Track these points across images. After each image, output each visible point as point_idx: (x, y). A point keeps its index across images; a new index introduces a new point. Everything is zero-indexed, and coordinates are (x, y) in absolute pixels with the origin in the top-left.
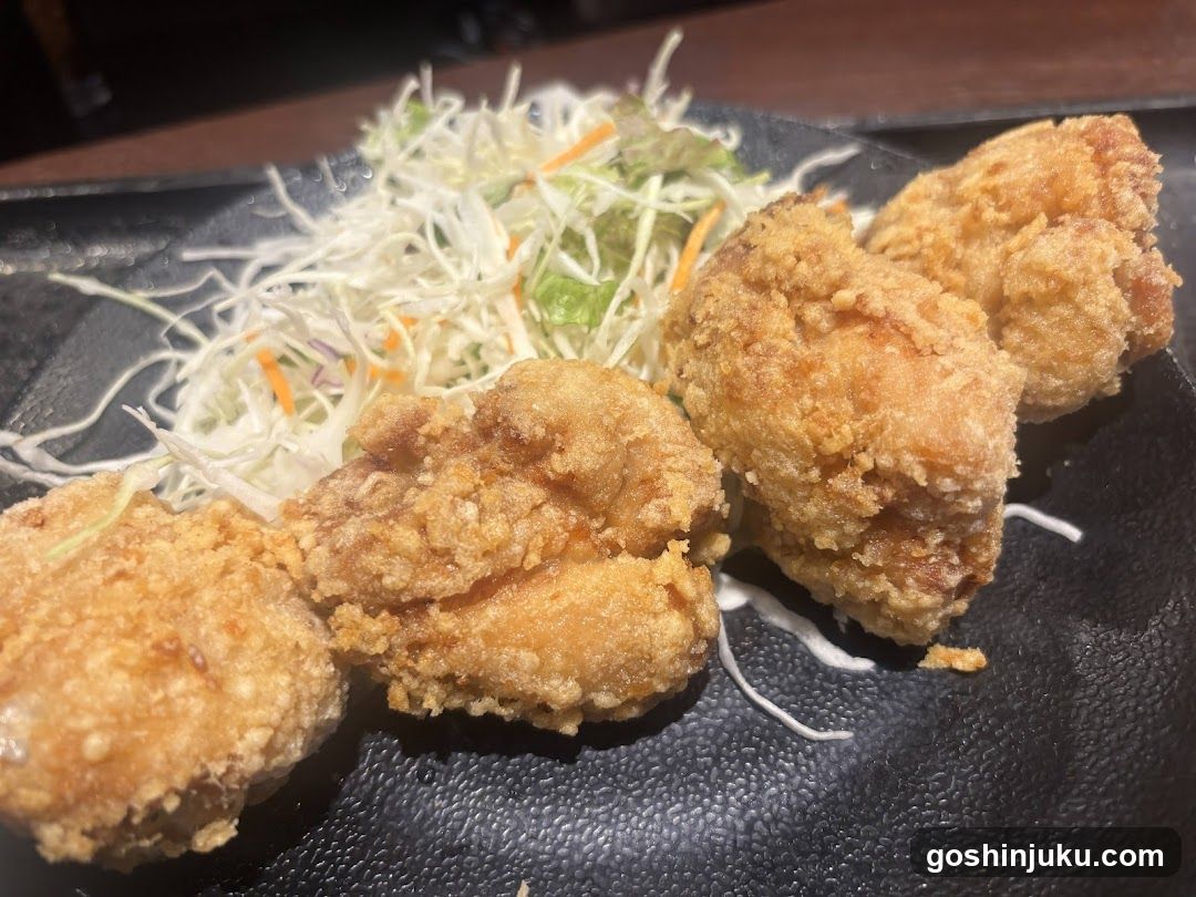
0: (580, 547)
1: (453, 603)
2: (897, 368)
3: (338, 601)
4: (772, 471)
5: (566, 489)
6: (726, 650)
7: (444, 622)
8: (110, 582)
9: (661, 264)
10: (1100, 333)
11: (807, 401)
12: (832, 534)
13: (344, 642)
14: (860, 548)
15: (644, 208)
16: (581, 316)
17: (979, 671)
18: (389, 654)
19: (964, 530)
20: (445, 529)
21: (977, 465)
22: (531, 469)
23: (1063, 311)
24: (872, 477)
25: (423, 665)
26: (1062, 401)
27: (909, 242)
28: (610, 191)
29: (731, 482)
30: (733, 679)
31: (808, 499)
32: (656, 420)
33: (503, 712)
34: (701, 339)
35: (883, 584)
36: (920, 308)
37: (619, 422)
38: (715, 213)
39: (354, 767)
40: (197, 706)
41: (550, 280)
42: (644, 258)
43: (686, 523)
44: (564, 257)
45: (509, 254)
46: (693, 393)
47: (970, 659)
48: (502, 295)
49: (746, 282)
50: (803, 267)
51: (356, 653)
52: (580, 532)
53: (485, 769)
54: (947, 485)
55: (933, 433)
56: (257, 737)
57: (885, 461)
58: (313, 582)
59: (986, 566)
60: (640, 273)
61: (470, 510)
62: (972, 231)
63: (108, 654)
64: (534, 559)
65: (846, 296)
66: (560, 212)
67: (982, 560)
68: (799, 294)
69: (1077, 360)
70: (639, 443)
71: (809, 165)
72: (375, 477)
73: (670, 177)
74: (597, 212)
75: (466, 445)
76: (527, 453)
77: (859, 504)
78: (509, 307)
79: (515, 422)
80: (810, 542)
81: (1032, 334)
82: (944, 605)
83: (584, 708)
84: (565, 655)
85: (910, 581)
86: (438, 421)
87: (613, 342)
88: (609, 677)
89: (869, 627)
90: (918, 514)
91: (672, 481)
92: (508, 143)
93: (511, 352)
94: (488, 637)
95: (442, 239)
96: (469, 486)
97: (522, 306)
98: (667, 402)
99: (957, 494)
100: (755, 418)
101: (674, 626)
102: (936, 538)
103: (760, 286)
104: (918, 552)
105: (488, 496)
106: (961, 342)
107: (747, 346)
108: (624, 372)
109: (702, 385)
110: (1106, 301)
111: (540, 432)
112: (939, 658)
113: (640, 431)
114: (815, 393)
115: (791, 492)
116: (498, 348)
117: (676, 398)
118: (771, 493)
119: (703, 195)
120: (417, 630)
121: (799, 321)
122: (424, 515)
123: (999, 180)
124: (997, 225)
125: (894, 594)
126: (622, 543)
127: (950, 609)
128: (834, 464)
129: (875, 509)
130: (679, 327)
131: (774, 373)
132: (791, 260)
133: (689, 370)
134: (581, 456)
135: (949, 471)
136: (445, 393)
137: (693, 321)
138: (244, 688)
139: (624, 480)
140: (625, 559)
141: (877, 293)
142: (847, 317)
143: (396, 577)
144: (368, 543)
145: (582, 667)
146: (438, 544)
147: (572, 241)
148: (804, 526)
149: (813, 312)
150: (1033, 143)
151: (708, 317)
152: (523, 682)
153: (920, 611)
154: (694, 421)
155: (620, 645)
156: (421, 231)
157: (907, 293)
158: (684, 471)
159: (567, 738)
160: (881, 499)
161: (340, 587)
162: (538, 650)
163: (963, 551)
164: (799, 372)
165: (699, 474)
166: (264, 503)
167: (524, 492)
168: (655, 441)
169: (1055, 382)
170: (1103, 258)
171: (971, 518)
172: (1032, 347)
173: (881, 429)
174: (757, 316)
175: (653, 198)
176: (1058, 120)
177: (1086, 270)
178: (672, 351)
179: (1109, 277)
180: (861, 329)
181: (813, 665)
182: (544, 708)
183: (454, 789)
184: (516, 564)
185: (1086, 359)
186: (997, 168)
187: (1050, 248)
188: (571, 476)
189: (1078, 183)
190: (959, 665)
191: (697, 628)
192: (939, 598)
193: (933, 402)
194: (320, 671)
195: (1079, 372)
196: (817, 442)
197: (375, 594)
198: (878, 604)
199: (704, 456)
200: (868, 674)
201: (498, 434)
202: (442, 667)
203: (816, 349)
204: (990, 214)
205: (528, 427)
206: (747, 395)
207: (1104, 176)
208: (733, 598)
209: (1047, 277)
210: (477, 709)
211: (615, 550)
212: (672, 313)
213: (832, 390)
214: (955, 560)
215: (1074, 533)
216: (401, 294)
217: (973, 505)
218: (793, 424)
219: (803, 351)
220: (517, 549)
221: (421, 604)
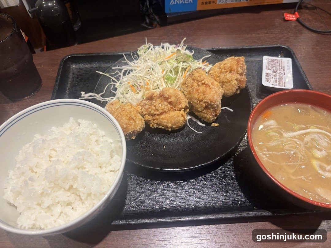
0: (172, 109)
1: (158, 115)
2: (208, 90)
3: (145, 114)
4: (194, 101)
5: (170, 103)
6: (188, 123)
7: (157, 117)
8: (122, 111)
9: (182, 74)
10: (233, 86)
11: (198, 94)
12: (200, 109)
13: (146, 119)
14: (203, 110)
15: (180, 67)
16: (172, 82)
17: (218, 126)
18: (151, 120)
19: (215, 109)
20: (158, 107)
21: (215, 101)
22: (166, 101)
23: (229, 84)
24: (205, 102)
25: (155, 122)
26: (229, 94)
27: (213, 73)
28: (175, 65)
29: (189, 103)
30: (189, 126)
31: (198, 105)
32: (181, 95)
33: (163, 128)
34: (187, 86)
35: (206, 115)
36: (211, 83)
37: (177, 95)
38: (189, 67)
39: (144, 135)
40: (134, 124)
41: (168, 76)
42: (180, 74)
43: (184, 107)
44: (170, 74)
45: (162, 72)
46: (185, 92)
47: (217, 125)
48: (161, 78)
49: (192, 79)
50: (199, 78)
51: (147, 120)
52: (172, 108)
53: (160, 135)
54: (212, 103)
55: (211, 98)
56: (139, 127)
57: (206, 101)
58: (143, 112)
59: (218, 113)
60: (179, 76)
61: (160, 105)
62: (221, 72)
63: (125, 118)
64: (167, 111)
65: (203, 82)
66: (169, 67)
67: (217, 112)
68: (198, 81)
69: (231, 89)
70: (179, 98)
71: (203, 58)
72: (148, 101)
73: (183, 62)
74: (174, 67)
75: (159, 98)
76: (166, 99)
77: (203, 105)
78: (162, 80)
79: (165, 95)
80: (198, 110)
81: (226, 86)
82: (213, 117)
83: (171, 127)
84: (170, 121)
85: (209, 114)
86: (155, 95)
87: (176, 85)
88: (175, 124)
89: (205, 120)
90: (210, 107)
91: (183, 102)
92: (161, 55)
93: (162, 86)
94: (162, 119)
95: (153, 69)
96: (160, 102)
97: (164, 79)
98: (182, 93)
99: (214, 104)
100: (192, 95)
101: (182, 118)
102: (212, 109)
103: (194, 80)
104: (210, 111)
105: (162, 103)
106: (215, 88)
107: (192, 87)
108: (177, 89)
109: (186, 91)
110: (234, 82)
111: (168, 96)
112: (213, 125)
113: (179, 97)
114: (199, 93)
115: (196, 104)
116: (161, 85)
117: (183, 92)
118: (194, 104)
119: (188, 65)
120: (154, 118)
121: (198, 84)
122: (155, 105)
123: (225, 66)
124: (224, 72)
125: (207, 116)
126: (176, 109)
127: (214, 118)
128: (201, 101)
129: (205, 106)
130: (184, 84)
131: (194, 91)
132: (197, 77)
133: (185, 89)
134: (172, 99)
135: (212, 102)
136: (154, 91)
137: (186, 83)
138: (137, 122)
139: (177, 102)
140: (177, 111)
141: (207, 81)
142: (203, 84)
143: (152, 112)
144: (149, 108)
145: (172, 122)
146: (157, 108)
147: (171, 71)
148: (197, 108)
149: (199, 83)
150: (230, 60)
151: (187, 83)
152: (165, 124)
153: (210, 118)
154: (185, 96)
155: (176, 120)
156: (150, 68)
157: (210, 81)
158: (184, 101)
159: (170, 131)
160: (205, 105)
161: (146, 113)
162: (167, 120)
163: (215, 111)
164: (197, 90)
165: (186, 102)
166: (134, 104)
167: (166, 103)
168: (181, 98)
169: (228, 92)
170: (234, 77)
171: (216, 107)
172: (226, 88)
173: (206, 97)
174: (193, 84)
175: (181, 65)
176: (235, 57)
177: (232, 79)
178: (183, 87)
179: (235, 80)
180: (205, 85)
181: (198, 125)
182: (167, 127)
183: (156, 137)
184: (165, 111)
185: (232, 89)
186: (225, 64)
187: (229, 76)
188: (171, 101)
189: (234, 67)
190: (215, 125)
191: (185, 119)
192: (212, 116)
193: (211, 94)
194: (144, 122)
195: (231, 91)
196: (199, 99)
197: (150, 114)
198: (206, 117)
199: (186, 100)
200: (204, 126)
201: (163, 96)
202: (157, 122)
203: (200, 88)
204: (223, 70)
205: (167, 96)
206: (191, 93)
207: (238, 66)
208: (189, 117)
209: (228, 79)
210: (160, 127)
211: (176, 110)
212: (183, 82)
213: (201, 92)
214: (214, 112)
215: (232, 111)
216: (148, 77)
217: (215, 106)
218: (196, 96)
219: (198, 88)
220: (165, 109)
221: (155, 115)
